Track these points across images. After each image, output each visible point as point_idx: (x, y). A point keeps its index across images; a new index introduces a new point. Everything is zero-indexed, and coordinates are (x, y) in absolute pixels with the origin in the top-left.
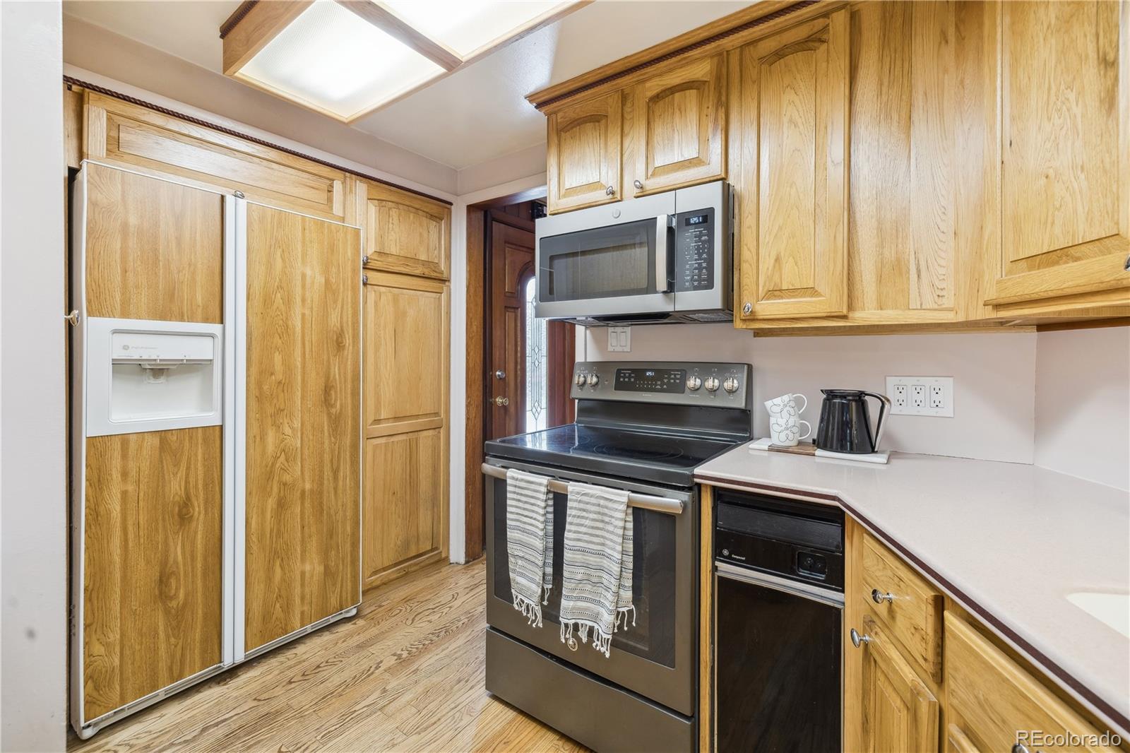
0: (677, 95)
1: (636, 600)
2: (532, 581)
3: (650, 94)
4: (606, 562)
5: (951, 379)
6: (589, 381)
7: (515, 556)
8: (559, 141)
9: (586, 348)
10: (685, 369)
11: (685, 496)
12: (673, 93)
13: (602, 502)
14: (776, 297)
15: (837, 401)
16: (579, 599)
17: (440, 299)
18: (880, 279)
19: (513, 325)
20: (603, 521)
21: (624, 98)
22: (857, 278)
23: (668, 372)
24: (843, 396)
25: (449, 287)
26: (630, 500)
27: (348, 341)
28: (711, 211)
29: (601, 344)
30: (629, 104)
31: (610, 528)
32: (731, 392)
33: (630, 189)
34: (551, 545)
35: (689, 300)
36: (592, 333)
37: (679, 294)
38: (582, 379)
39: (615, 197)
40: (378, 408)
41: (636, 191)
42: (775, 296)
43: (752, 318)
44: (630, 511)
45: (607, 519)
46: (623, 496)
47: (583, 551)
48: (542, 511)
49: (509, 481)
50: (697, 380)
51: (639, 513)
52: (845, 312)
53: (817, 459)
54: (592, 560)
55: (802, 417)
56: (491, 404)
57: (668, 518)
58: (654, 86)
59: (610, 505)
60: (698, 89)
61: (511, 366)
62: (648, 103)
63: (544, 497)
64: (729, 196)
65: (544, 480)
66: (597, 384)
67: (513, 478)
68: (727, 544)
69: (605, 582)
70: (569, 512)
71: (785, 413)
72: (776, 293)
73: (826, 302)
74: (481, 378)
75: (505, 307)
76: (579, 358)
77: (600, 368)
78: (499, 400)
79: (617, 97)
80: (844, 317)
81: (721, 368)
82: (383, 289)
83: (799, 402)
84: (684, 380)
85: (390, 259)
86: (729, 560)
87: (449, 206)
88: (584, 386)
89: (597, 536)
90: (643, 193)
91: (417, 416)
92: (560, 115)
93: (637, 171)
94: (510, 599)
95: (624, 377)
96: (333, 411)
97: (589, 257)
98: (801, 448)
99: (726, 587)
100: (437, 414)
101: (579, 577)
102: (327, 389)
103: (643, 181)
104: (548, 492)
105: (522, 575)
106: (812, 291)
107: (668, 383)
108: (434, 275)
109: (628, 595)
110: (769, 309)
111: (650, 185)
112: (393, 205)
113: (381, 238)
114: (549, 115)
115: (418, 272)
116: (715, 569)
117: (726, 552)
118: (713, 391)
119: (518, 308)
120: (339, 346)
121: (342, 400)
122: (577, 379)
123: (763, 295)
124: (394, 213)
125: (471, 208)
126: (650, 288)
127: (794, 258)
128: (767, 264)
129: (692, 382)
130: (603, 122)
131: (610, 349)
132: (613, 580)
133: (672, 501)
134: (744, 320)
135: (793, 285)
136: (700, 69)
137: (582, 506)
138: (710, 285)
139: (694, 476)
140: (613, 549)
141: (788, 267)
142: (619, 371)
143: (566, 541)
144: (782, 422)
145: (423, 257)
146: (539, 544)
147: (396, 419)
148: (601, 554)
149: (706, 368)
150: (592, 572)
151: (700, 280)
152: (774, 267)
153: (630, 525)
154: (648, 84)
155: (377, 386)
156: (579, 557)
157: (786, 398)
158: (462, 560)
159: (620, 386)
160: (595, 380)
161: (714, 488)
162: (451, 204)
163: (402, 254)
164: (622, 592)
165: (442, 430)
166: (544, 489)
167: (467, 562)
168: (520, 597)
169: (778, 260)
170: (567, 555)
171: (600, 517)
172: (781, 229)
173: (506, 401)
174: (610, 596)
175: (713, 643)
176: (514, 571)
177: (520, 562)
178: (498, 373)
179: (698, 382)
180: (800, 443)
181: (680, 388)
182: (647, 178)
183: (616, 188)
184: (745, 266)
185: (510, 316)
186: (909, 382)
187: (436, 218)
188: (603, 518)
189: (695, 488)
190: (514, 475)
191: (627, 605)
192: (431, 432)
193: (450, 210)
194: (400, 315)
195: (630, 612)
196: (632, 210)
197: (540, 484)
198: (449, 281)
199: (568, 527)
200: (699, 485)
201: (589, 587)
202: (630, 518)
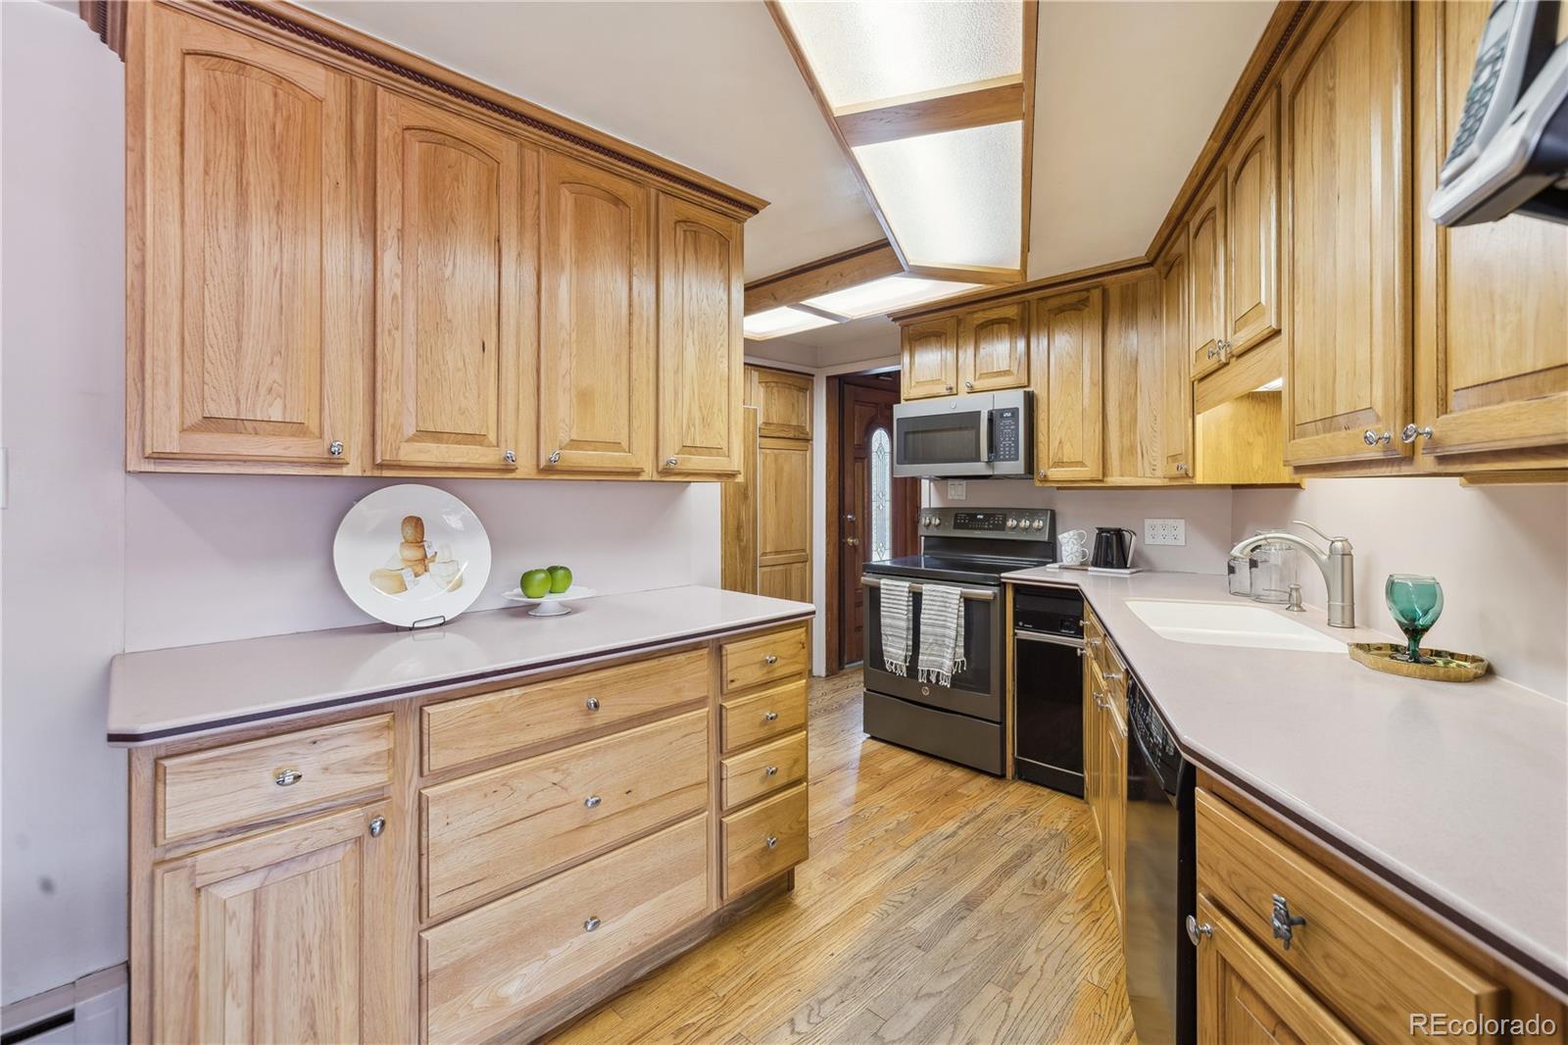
0: (996, 326)
1: (967, 654)
2: (899, 648)
3: (976, 323)
4: (947, 631)
5: (1183, 520)
6: (933, 522)
7: (886, 635)
8: (911, 347)
9: (929, 497)
10: (1006, 513)
11: (996, 590)
12: (993, 324)
13: (945, 595)
14: (1059, 466)
15: (1104, 534)
16: (930, 655)
17: (806, 455)
18: (1121, 456)
19: (861, 473)
20: (945, 607)
21: (959, 322)
22: (1109, 457)
23: (994, 515)
24: (1108, 531)
25: (812, 444)
26: (962, 593)
27: (750, 493)
28: (1017, 409)
29: (942, 493)
30: (962, 326)
31: (950, 610)
32: (1038, 530)
33: (963, 388)
34: (911, 626)
35: (1004, 467)
36: (935, 485)
37: (997, 463)
38: (928, 521)
39: (952, 392)
40: (765, 544)
41: (967, 389)
43: (1045, 479)
44: (962, 600)
45: (948, 605)
46: (956, 591)
47: (933, 625)
48: (905, 603)
49: (882, 586)
50: (1028, 522)
51: (968, 602)
52: (1101, 478)
53: (1090, 573)
54: (939, 630)
55: (1082, 546)
56: (844, 544)
57: (985, 603)
58: (980, 317)
59: (949, 596)
60: (1009, 324)
61: (859, 510)
62: (975, 329)
63: (907, 595)
64: (1030, 400)
65: (907, 584)
66: (939, 524)
67: (885, 584)
68: (1021, 618)
69: (947, 643)
70: (923, 602)
71: (1070, 543)
72: (1060, 464)
73: (1089, 471)
74: (837, 520)
75: (855, 458)
76: (925, 504)
77: (941, 512)
78: (850, 540)
79: (954, 321)
80: (1101, 481)
81: (1032, 513)
82: (768, 451)
83: (1081, 537)
84: (1004, 523)
85: (772, 427)
86: (1023, 628)
87: (810, 377)
88: (929, 525)
89: (941, 616)
90: (972, 391)
91: (790, 552)
92: (911, 328)
93: (967, 376)
94: (883, 663)
95: (961, 519)
96: (742, 544)
97: (931, 435)
98: (1082, 566)
99: (1021, 644)
100: (804, 550)
101: (931, 641)
102: (739, 528)
103: (973, 383)
104: (909, 592)
105: (891, 646)
106: (1081, 464)
107: (993, 524)
108: (802, 436)
109: (961, 651)
110: (1056, 474)
111: (978, 385)
112: (773, 384)
113: (767, 414)
114: (903, 327)
115: (791, 435)
116: (1015, 634)
117: (1021, 624)
118: (1026, 529)
119: (864, 459)
120: (745, 497)
121: (746, 535)
122: (924, 521)
123: (1052, 465)
124: (775, 390)
125: (829, 378)
126: (977, 459)
127: (1070, 442)
128: (1054, 445)
129: (1011, 523)
130: (944, 337)
131: (950, 497)
132: (952, 641)
133: (987, 592)
134: (1041, 481)
135: (1070, 459)
136: (1011, 312)
137: (932, 598)
138: (1017, 459)
139: (1001, 577)
140: (952, 622)
141: (1067, 447)
142: (956, 516)
143: (922, 620)
144: (1068, 549)
145: (794, 423)
146: (904, 624)
147: (777, 553)
148: (944, 627)
149: (1021, 513)
150: (938, 638)
151: (1010, 455)
152: (1059, 447)
153: (962, 609)
154: (976, 316)
155: (765, 527)
156: (930, 629)
157: (1071, 533)
158: (823, 674)
159: (957, 526)
160: (938, 521)
161: (1014, 584)
162: (813, 375)
163: (781, 422)
164: (957, 649)
165: (807, 564)
166: (907, 590)
167: (827, 676)
168: (890, 660)
169: (1060, 442)
170: (923, 628)
171: (943, 604)
173: (856, 541)
174: (950, 651)
175: (1014, 680)
176: (886, 645)
177: (890, 638)
178: (849, 517)
179: (1015, 522)
180: (1082, 564)
181: (1002, 527)
182: (975, 380)
183: (953, 385)
184: (1040, 445)
185: (859, 465)
186: (1159, 522)
187: (803, 390)
188: (945, 604)
189: (1003, 585)
190: (885, 583)
191: (961, 658)
192: (800, 565)
193: (812, 381)
194: (779, 471)
195: (963, 662)
196: (962, 404)
197: (904, 587)
198: (812, 440)
199: (923, 611)
200: (1005, 583)
201: (936, 648)
202: (962, 604)
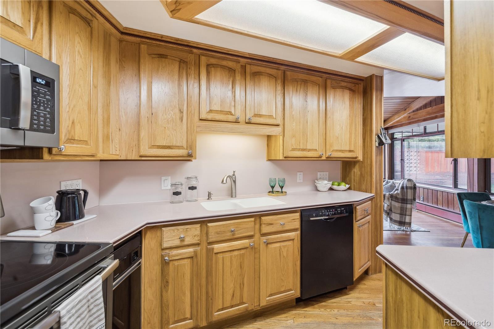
5: (81, 180)
18: (103, 140)
28: (53, 81)
42: (71, 142)
43: (60, 154)
72: (72, 141)
73: (90, 148)
106: (86, 143)
123: (65, 141)
127: (80, 124)
128: (67, 124)
135: (80, 138)
141: (78, 128)
151: (45, 126)
152: (72, 126)
172: (75, 107)
186: (69, 182)
